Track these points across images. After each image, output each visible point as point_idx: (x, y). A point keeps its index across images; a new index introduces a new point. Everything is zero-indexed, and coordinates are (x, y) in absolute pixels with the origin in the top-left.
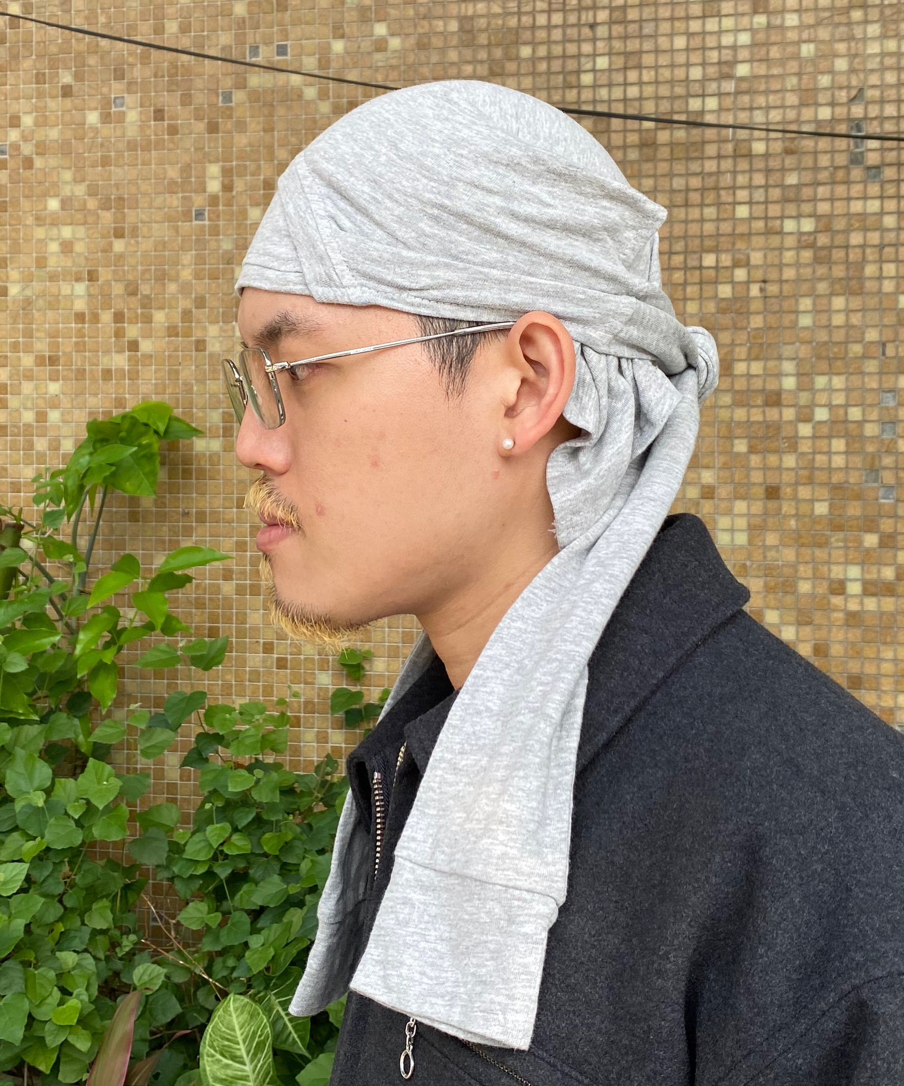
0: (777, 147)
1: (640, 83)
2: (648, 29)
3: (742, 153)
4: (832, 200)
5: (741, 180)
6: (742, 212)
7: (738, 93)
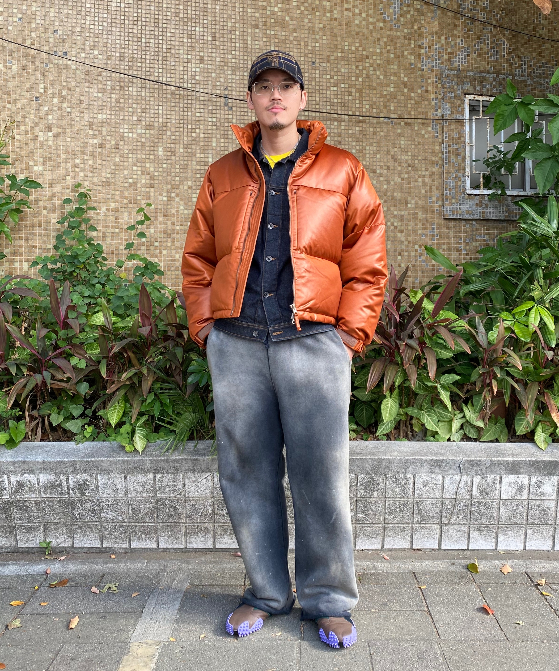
0: (206, 99)
1: (171, 77)
2: (173, 64)
3: (197, 99)
4: (220, 114)
5: (198, 106)
6: (198, 114)
7: (196, 84)
